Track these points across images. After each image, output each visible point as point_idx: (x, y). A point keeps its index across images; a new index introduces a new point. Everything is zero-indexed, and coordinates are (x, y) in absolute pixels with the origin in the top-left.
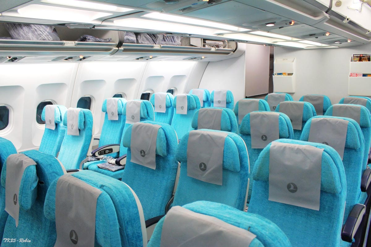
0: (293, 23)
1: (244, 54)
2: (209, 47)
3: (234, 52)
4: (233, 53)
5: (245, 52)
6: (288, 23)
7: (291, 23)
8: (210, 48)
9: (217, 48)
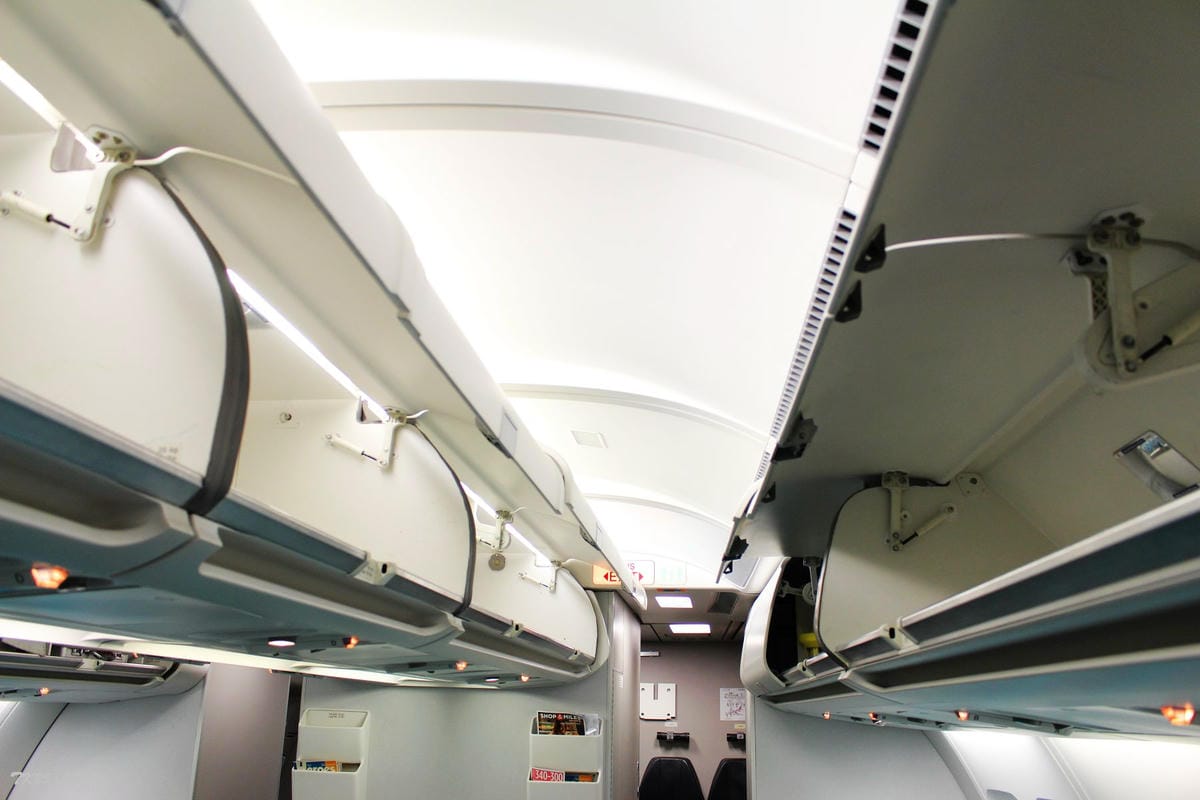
0: (353, 641)
1: (201, 683)
2: (74, 658)
3: (165, 677)
4: (162, 680)
5: (204, 677)
6: (340, 642)
7: (349, 643)
8: (78, 660)
9: (103, 662)
